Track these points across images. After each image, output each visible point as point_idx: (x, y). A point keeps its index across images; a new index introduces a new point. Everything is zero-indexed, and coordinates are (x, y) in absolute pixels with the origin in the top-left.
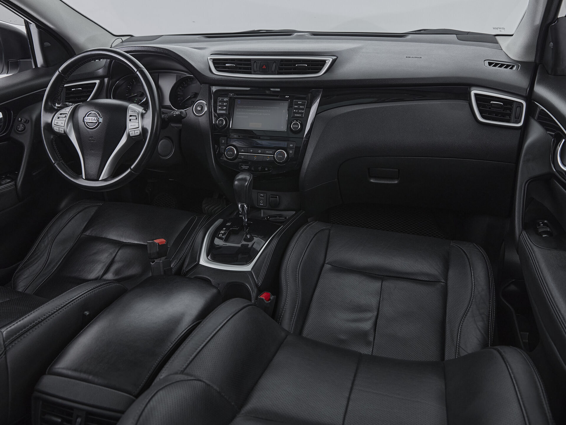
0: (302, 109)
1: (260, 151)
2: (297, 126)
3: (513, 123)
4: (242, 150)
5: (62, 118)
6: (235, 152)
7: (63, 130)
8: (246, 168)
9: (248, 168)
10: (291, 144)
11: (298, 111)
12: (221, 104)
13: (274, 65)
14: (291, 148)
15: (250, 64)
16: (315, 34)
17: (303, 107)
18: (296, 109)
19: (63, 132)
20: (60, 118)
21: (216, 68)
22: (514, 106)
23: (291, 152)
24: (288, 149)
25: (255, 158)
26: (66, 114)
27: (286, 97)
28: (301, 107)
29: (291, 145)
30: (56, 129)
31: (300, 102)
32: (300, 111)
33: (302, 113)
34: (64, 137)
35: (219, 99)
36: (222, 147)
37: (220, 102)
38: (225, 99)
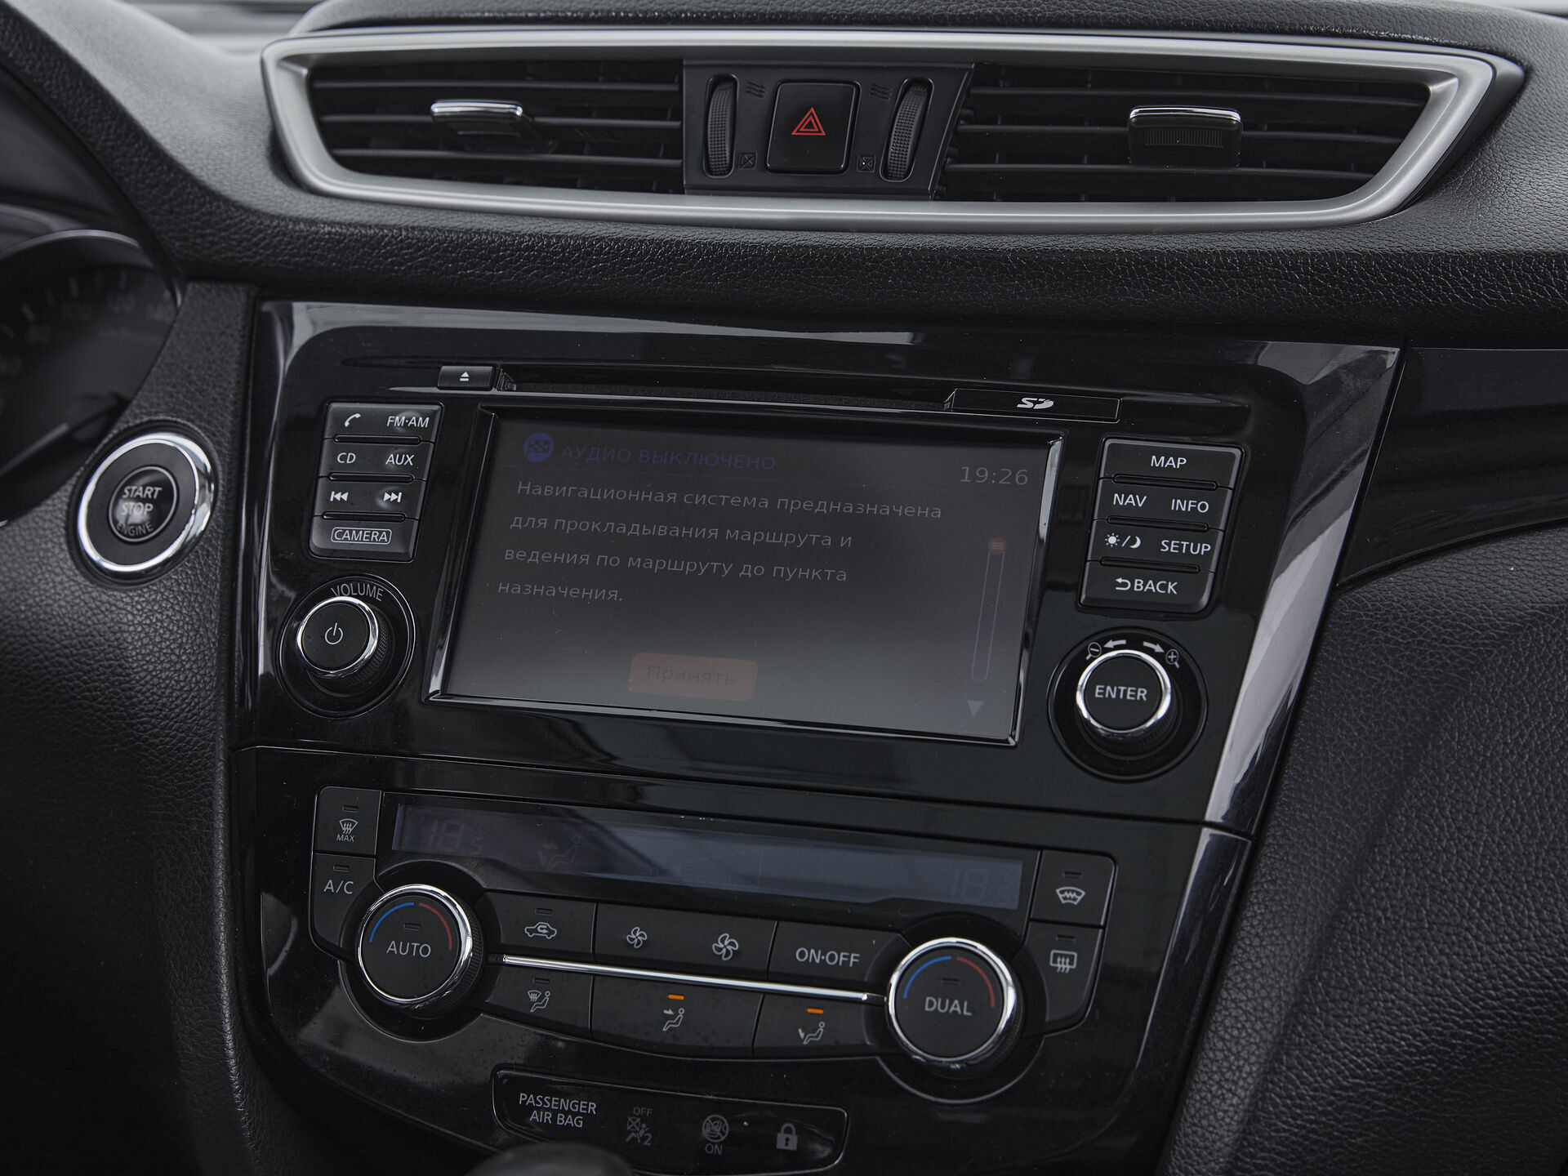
0: (1195, 528)
1: (726, 945)
2: (1142, 693)
4: (542, 928)
6: (468, 945)
8: (570, 1121)
9: (587, 1117)
10: (1073, 878)
11: (1151, 545)
12: (352, 458)
13: (911, 109)
14: (1069, 926)
15: (671, 106)
17: (1202, 507)
18: (1123, 522)
23: (1063, 966)
24: (1036, 934)
25: (674, 1018)
27: (1027, 403)
28: (1178, 504)
29: (1070, 895)
31: (1176, 454)
32: (1169, 546)
33: (1186, 569)
35: (343, 414)
36: (329, 886)
37: (347, 440)
38: (395, 413)
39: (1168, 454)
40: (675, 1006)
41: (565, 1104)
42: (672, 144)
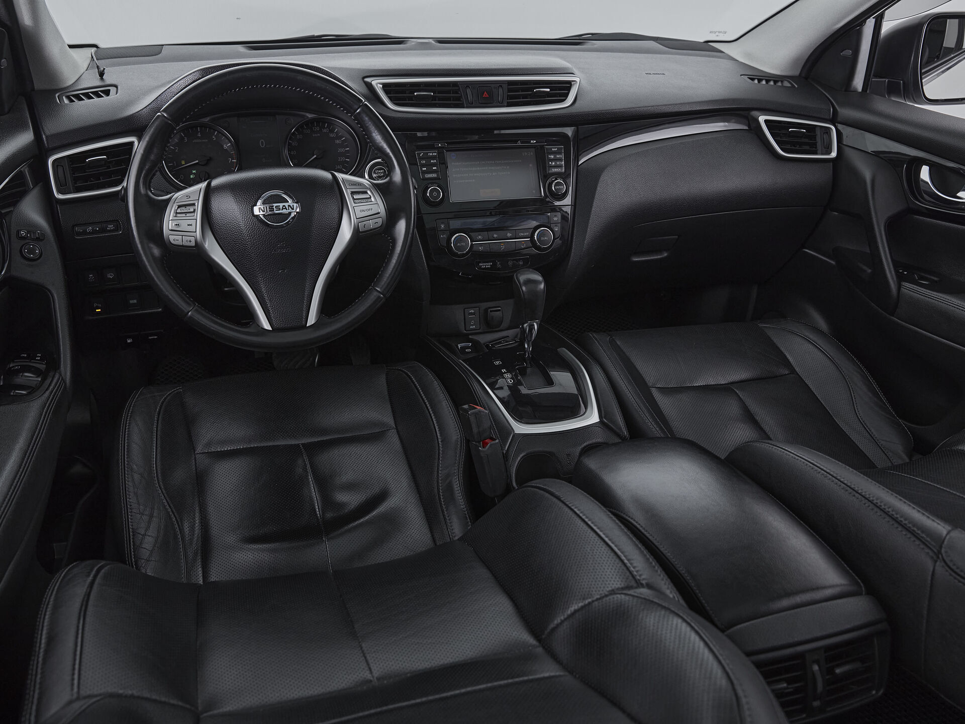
0: (560, 160)
1: (508, 235)
2: (562, 187)
3: (822, 154)
4: (480, 237)
5: (184, 215)
6: (469, 241)
7: (193, 239)
8: (488, 266)
9: (491, 265)
10: (556, 216)
11: (556, 163)
13: (501, 91)
14: (556, 223)
15: (458, 92)
16: (442, 41)
17: (561, 156)
18: (551, 160)
19: (193, 244)
20: (178, 215)
21: (391, 99)
22: (818, 132)
23: (556, 229)
24: (552, 226)
25: (503, 247)
26: (194, 205)
27: (532, 142)
28: (557, 156)
29: (555, 219)
30: (175, 239)
32: (558, 163)
33: (560, 166)
34: (197, 253)
35: (419, 154)
36: (442, 236)
37: (421, 159)
38: (430, 153)
39: (554, 148)
40: (503, 246)
41: (487, 264)
42: (459, 99)
